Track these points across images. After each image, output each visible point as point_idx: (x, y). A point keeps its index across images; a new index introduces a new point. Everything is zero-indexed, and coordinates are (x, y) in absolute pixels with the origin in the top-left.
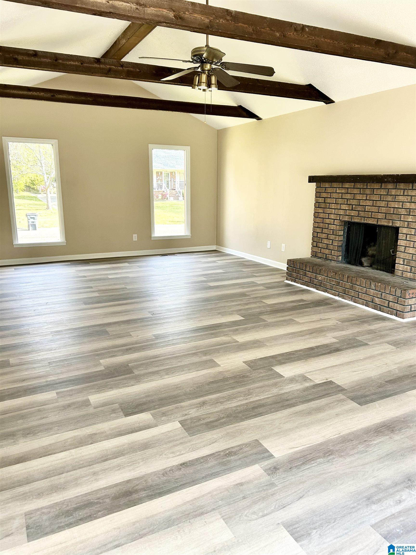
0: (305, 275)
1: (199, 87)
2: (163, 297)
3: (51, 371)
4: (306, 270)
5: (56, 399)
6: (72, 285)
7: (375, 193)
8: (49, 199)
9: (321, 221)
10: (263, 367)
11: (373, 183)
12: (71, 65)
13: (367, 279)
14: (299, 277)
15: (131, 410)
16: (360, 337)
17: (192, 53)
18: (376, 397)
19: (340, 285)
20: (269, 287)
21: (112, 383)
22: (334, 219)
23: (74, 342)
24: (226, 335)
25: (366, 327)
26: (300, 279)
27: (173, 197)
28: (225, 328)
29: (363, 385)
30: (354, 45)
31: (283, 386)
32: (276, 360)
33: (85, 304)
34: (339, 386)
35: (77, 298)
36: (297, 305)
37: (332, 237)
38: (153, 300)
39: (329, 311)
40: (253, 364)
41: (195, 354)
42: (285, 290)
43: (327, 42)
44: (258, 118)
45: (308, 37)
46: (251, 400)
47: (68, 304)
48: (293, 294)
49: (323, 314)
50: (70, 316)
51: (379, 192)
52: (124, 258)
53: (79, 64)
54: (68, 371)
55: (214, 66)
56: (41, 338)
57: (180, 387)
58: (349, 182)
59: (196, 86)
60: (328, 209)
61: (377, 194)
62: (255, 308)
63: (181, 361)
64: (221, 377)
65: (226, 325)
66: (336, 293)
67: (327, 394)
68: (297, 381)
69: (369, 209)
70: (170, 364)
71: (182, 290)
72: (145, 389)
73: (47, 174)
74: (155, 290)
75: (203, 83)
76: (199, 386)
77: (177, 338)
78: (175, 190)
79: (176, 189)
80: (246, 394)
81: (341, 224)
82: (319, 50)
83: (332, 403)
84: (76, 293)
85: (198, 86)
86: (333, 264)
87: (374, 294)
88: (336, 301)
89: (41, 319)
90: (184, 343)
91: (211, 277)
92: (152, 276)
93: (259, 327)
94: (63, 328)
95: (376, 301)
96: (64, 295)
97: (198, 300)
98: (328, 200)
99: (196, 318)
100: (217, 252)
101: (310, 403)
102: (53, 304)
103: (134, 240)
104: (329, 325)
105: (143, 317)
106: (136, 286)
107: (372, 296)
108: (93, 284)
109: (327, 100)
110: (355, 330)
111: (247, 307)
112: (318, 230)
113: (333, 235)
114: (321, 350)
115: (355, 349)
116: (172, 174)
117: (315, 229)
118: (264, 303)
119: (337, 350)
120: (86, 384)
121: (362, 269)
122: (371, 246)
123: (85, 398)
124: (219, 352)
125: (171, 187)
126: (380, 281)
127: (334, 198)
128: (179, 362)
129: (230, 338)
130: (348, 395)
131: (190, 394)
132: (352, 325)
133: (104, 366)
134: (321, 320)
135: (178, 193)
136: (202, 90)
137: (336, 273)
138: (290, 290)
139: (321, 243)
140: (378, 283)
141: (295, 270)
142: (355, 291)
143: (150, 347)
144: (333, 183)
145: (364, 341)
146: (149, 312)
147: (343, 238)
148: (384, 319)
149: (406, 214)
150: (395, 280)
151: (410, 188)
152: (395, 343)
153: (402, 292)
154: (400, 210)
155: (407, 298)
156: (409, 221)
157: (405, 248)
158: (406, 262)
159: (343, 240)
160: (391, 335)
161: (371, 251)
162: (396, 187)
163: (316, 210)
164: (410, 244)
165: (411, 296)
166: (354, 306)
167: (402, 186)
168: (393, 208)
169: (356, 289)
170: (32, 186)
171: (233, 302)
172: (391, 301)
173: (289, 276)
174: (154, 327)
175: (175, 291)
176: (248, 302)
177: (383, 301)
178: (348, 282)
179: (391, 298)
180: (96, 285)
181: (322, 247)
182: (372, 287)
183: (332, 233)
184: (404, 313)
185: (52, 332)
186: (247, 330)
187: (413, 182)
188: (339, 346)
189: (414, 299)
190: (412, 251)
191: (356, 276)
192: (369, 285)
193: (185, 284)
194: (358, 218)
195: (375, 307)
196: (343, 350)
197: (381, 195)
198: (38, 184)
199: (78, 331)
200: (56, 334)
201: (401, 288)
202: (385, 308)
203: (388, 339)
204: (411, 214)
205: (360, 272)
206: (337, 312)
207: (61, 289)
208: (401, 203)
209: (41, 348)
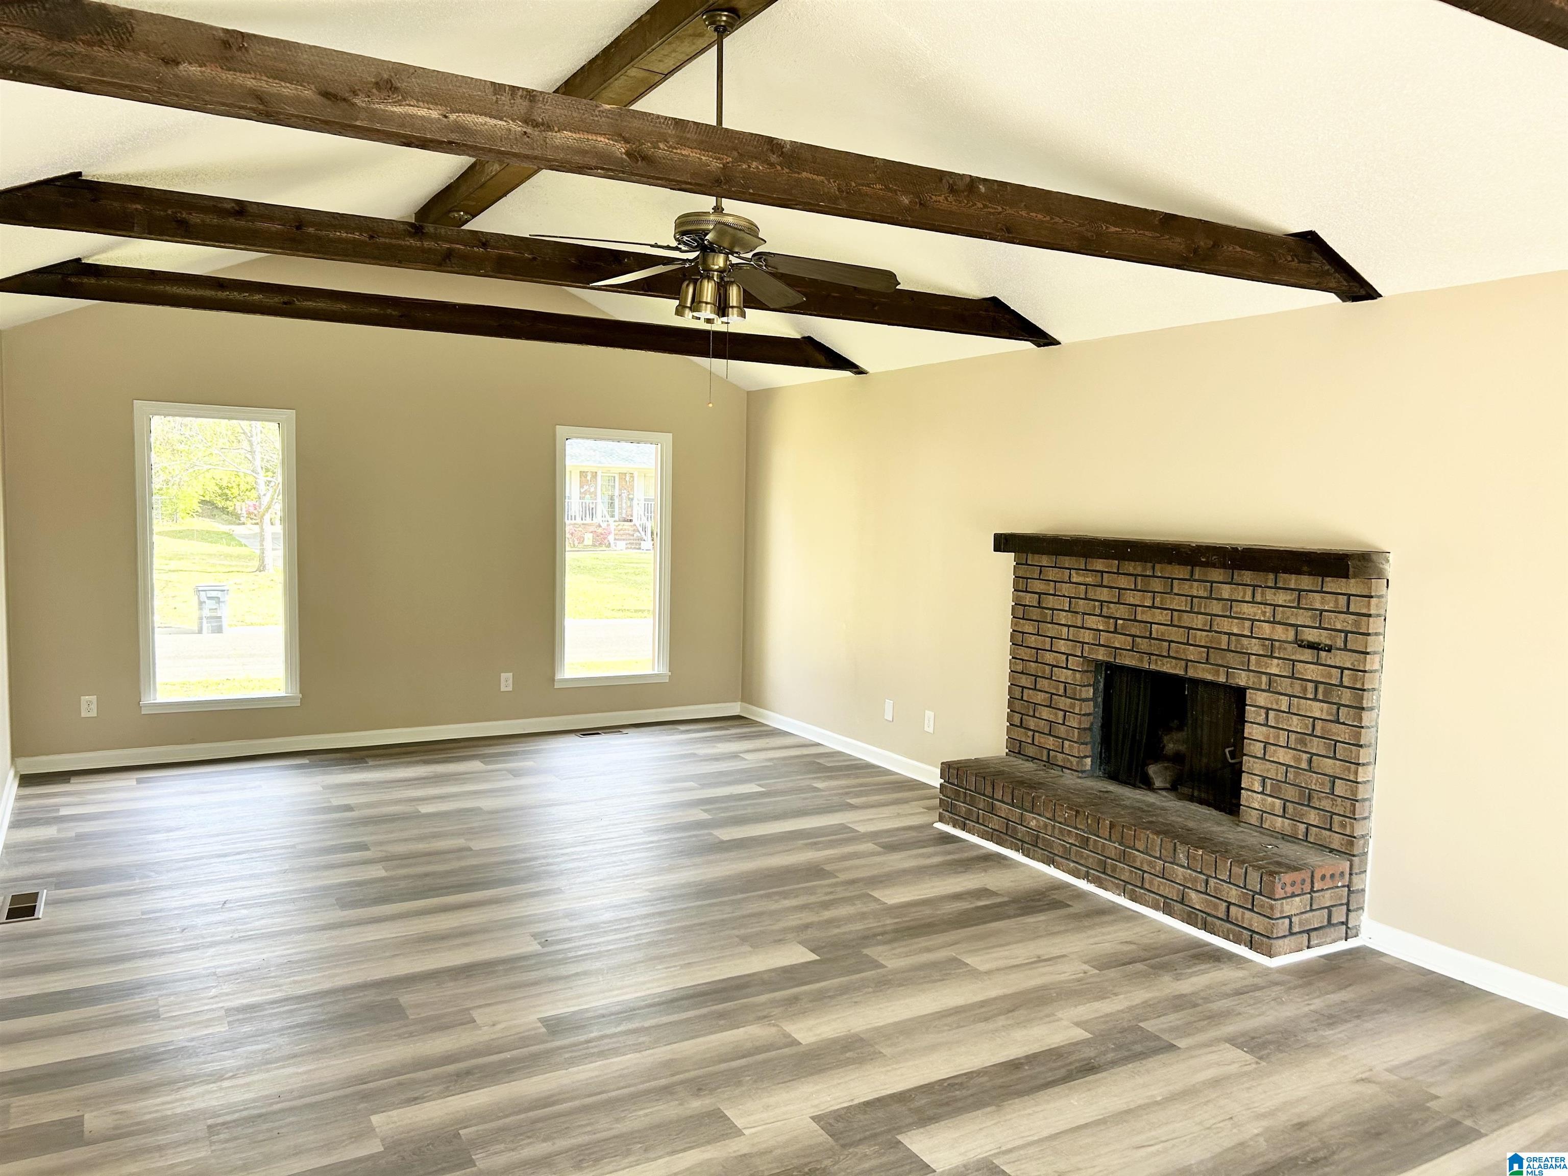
0: (992, 810)
1: (696, 314)
2: (578, 881)
3: (213, 1160)
4: (992, 798)
6: (307, 839)
7: (1175, 591)
8: (267, 542)
9: (1031, 656)
10: (870, 1137)
11: (1170, 563)
12: (340, 240)
13: (1165, 833)
14: (975, 816)
16: (1152, 1022)
17: (677, 226)
19: (1091, 847)
20: (891, 843)
22: (1068, 655)
23: (297, 1049)
24: (765, 1017)
25: (1169, 986)
26: (978, 823)
27: (625, 542)
28: (761, 993)
30: (1107, 228)
32: (909, 1110)
33: (344, 904)
35: (320, 883)
36: (972, 909)
37: (1064, 703)
38: (547, 892)
39: (1063, 928)
40: (841, 1125)
41: (667, 1090)
42: (935, 856)
43: (1034, 220)
44: (857, 370)
45: (985, 206)
47: (290, 907)
48: (960, 869)
49: (1042, 942)
50: (291, 951)
51: (1186, 588)
52: (471, 743)
53: (365, 237)
55: (734, 260)
56: (193, 1034)
58: (1107, 556)
59: (687, 311)
60: (1050, 625)
61: (1181, 592)
62: (849, 919)
63: (624, 1119)
65: (764, 983)
66: (1079, 870)
69: (1163, 634)
70: (590, 1128)
71: (637, 855)
74: (557, 856)
75: (707, 303)
77: (614, 1030)
78: (631, 521)
79: (634, 519)
81: (1085, 668)
82: (1013, 238)
84: (318, 868)
85: (691, 309)
86: (1069, 779)
87: (1185, 878)
88: (1081, 895)
89: (201, 962)
90: (638, 1048)
91: (726, 809)
92: (550, 805)
93: (860, 989)
94: (268, 993)
95: (1191, 899)
96: (282, 872)
97: (683, 891)
98: (1050, 602)
99: (674, 955)
100: (742, 722)
102: (245, 907)
103: (503, 689)
104: (1063, 977)
105: (517, 952)
106: (499, 843)
107: (1181, 885)
108: (372, 834)
109: (1041, 338)
110: (1139, 995)
111: (827, 914)
112: (1025, 681)
113: (1066, 696)
114: (1043, 1069)
115: (1137, 1064)
116: (625, 479)
117: (1014, 678)
118: (876, 900)
119: (1089, 1069)
121: (1150, 798)
122: (1169, 730)
124: (740, 1084)
125: (621, 513)
126: (1203, 842)
127: (1064, 596)
128: (618, 1120)
129: (773, 1030)
132: (1129, 977)
133: (383, 1140)
134: (1040, 960)
135: (640, 529)
136: (702, 320)
137: (1077, 812)
138: (949, 857)
139: (1034, 716)
140: (1197, 848)
141: (962, 795)
142: (1132, 867)
144: (1060, 557)
145: (1166, 1037)
146: (534, 936)
147: (1095, 707)
148: (1217, 957)
149: (1261, 652)
150: (1242, 836)
151: (1270, 584)
152: (1252, 1044)
153: (1264, 879)
154: (1245, 641)
155: (1277, 897)
156: (1271, 674)
157: (1265, 747)
158: (1269, 788)
159: (1095, 712)
160: (1240, 1014)
161: (1172, 744)
162: (1232, 579)
163: (1016, 625)
164: (1278, 737)
165: (1289, 889)
166: (1131, 913)
167: (1247, 576)
168: (1225, 633)
169: (1134, 861)
170: (221, 503)
171: (785, 898)
172: (1233, 902)
173: (947, 811)
174: (546, 989)
175: (615, 859)
176: (831, 897)
177: (1211, 901)
178: (1113, 839)
179: (1233, 894)
180: (381, 837)
181: (1036, 729)
182: (1180, 858)
183: (1061, 692)
184: (1272, 941)
185: (228, 1011)
186: (826, 1001)
187: (1275, 571)
188: (1092, 1054)
189: (1297, 899)
190: (1283, 756)
191: (1132, 822)
192: (1172, 851)
193: (645, 832)
194: (1133, 656)
195: (1190, 919)
196: (1105, 1070)
197: (1193, 597)
198: (239, 498)
199: (313, 1007)
200: (241, 1017)
201: (1260, 867)
202: (1218, 922)
203: (1231, 1028)
204: (1276, 655)
205: (1146, 808)
206: (1084, 935)
207: (274, 852)
208: (1248, 624)
209: (188, 1071)
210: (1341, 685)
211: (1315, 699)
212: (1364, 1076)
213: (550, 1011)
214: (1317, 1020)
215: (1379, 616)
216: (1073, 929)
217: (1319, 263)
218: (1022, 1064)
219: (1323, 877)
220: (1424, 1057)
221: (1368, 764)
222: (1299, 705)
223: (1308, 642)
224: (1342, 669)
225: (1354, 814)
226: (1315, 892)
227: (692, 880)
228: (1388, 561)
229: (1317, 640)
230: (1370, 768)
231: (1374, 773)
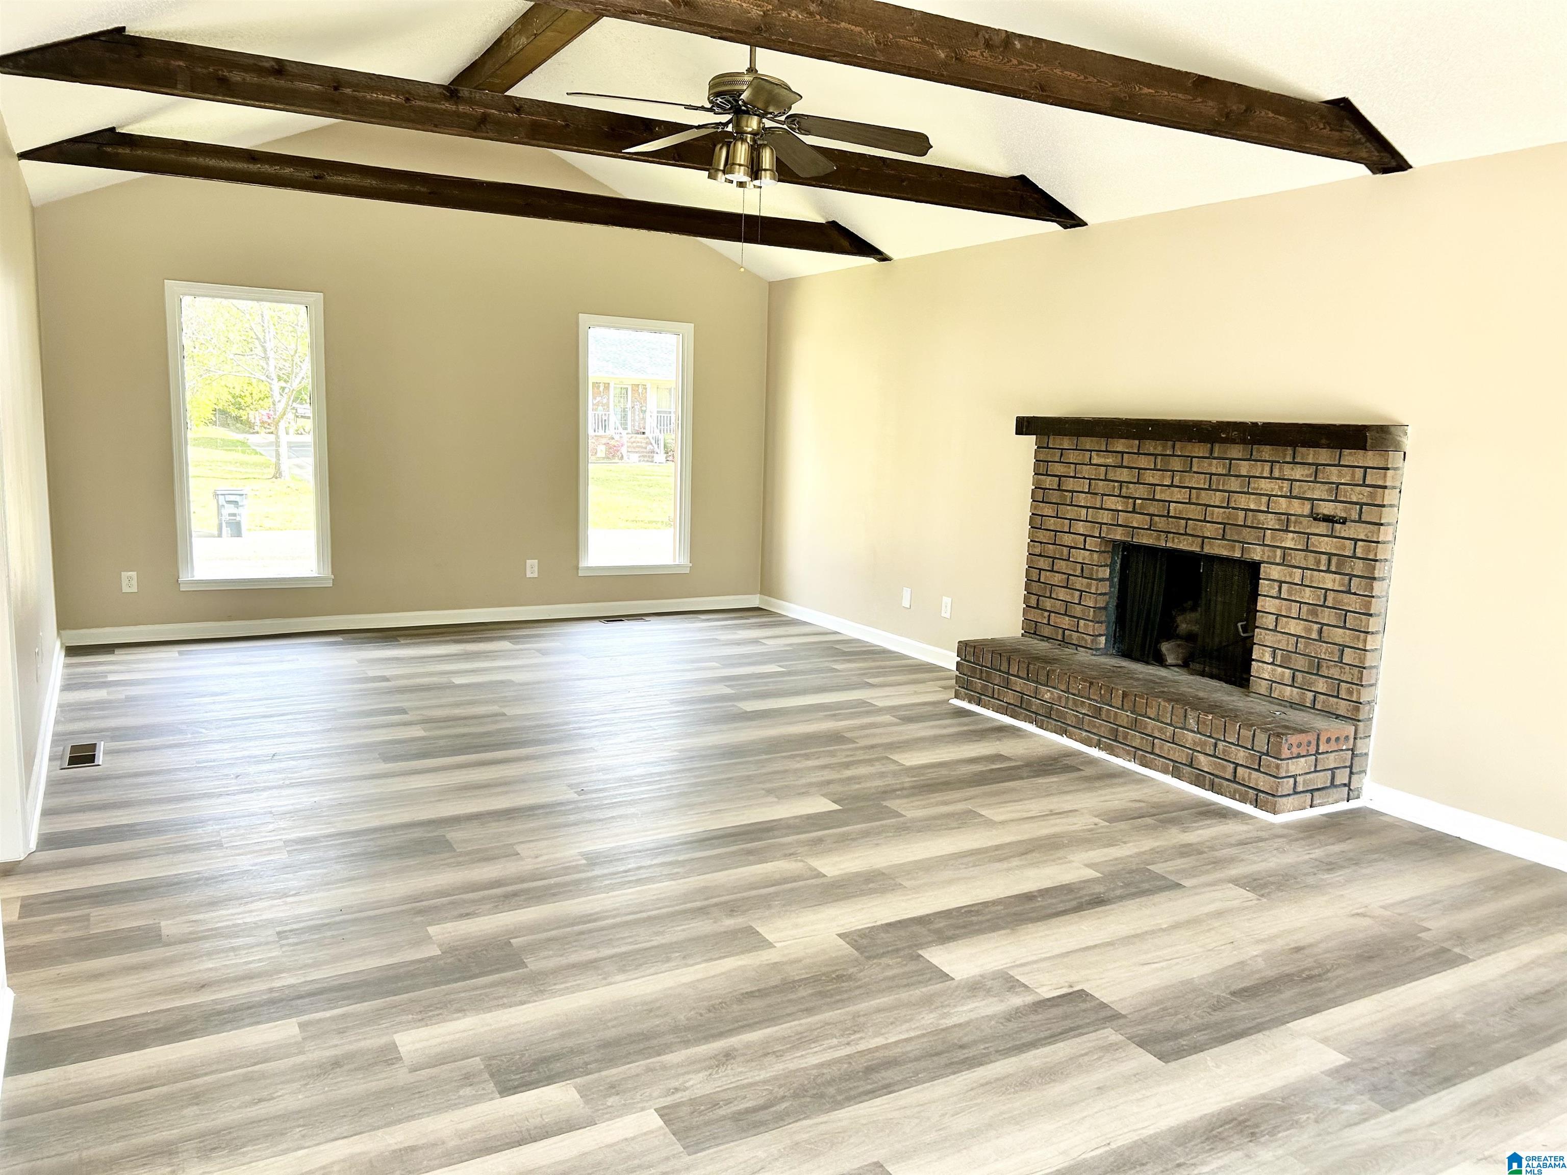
0: (1007, 685)
1: (729, 177)
2: (610, 742)
3: (284, 959)
4: (1008, 673)
5: (296, 1043)
6: (347, 704)
7: (1195, 469)
8: (283, 450)
9: (1050, 538)
10: (893, 951)
11: (1190, 440)
12: (378, 102)
13: (1177, 701)
14: (990, 691)
15: (518, 1076)
16: (1160, 865)
17: (712, 86)
18: (1207, 1037)
19: (1104, 717)
20: (909, 716)
21: (463, 995)
22: (1086, 536)
23: (353, 873)
24: (792, 854)
25: (1176, 837)
26: (993, 698)
27: (638, 455)
28: (787, 835)
29: (1169, 1004)
30: (1140, 89)
31: (949, 1005)
32: (929, 930)
33: (386, 759)
34: (1103, 1006)
35: (362, 741)
36: (986, 771)
37: (1079, 583)
38: (581, 751)
39: (1074, 788)
40: (865, 942)
41: (702, 911)
42: (952, 727)
43: (1068, 78)
44: (882, 257)
45: (1021, 63)
46: (862, 1046)
47: (336, 760)
48: (975, 738)
49: (1055, 799)
50: (341, 796)
51: (1205, 466)
52: (498, 627)
53: (401, 100)
54: (335, 959)
55: (768, 124)
56: (257, 861)
57: (659, 1008)
58: (1128, 436)
59: (720, 174)
60: (1069, 508)
61: (1200, 470)
62: (869, 777)
63: (662, 933)
64: (775, 980)
65: (789, 827)
66: (1091, 739)
67: (1072, 1029)
68: (989, 991)
69: (1181, 512)
70: (631, 940)
71: (665, 722)
72: (558, 1015)
73: (279, 380)
74: (589, 722)
75: (740, 165)
76: (713, 1006)
77: (649, 863)
78: (644, 433)
79: (647, 431)
80: (847, 1029)
81: (1103, 549)
82: (1046, 96)
83: (1086, 1054)
84: (360, 729)
85: (724, 172)
86: (1083, 656)
87: (1195, 743)
88: (1092, 761)
89: (257, 803)
90: (673, 877)
91: (747, 686)
92: (579, 679)
93: (879, 832)
94: (321, 829)
95: (1200, 762)
96: (324, 731)
97: (710, 752)
98: (1070, 484)
99: (704, 803)
100: (764, 613)
101: (1024, 1055)
102: (291, 759)
103: (529, 575)
104: (1074, 828)
105: (554, 799)
106: (532, 710)
107: (1190, 749)
108: (408, 701)
109: (1068, 219)
110: (1146, 844)
111: (848, 773)
112: (1043, 563)
113: (1082, 577)
114: (1054, 901)
115: (1143, 899)
116: (639, 391)
117: (1032, 560)
118: (895, 762)
119: (1098, 901)
120: (388, 999)
121: (1163, 672)
122: (1183, 611)
123: (383, 1040)
124: (769, 907)
125: (633, 426)
126: (1213, 708)
127: (1084, 478)
128: (657, 934)
129: (800, 864)
130: (1129, 1030)
131: (687, 1029)
132: (1137, 829)
133: (440, 946)
134: (1052, 813)
135: (653, 442)
137: (1091, 683)
138: (965, 728)
139: (1050, 597)
140: (1207, 713)
141: (978, 672)
142: (1143, 733)
143: (571, 891)
144: (1082, 439)
145: (1172, 877)
146: (570, 786)
147: (1110, 587)
148: (1223, 814)
149: (1277, 527)
150: (1250, 705)
151: (1288, 459)
152: (1255, 884)
153: (1272, 740)
154: (1261, 517)
155: (1283, 757)
156: (1285, 548)
157: (1277, 619)
158: (1279, 658)
159: (1111, 592)
160: (1243, 860)
161: (1184, 624)
162: (1251, 455)
163: (1035, 508)
164: (1290, 609)
165: (1295, 750)
166: (1140, 777)
167: (1267, 452)
168: (1242, 509)
169: (1145, 728)
170: (234, 412)
171: (808, 759)
172: (1241, 763)
173: (963, 688)
174: (584, 829)
175: (644, 725)
176: (851, 759)
177: (1219, 763)
178: (1125, 708)
179: (1241, 756)
180: (417, 704)
181: (1053, 610)
182: (1190, 724)
183: (1078, 573)
184: (1276, 799)
185: (287, 843)
186: (847, 842)
187: (1294, 444)
188: (1102, 890)
189: (1303, 760)
190: (1295, 627)
191: (1145, 691)
192: (1183, 718)
193: (672, 703)
194: (1152, 535)
195: (1198, 781)
196: (1114, 903)
197: (1211, 474)
198: (252, 407)
199: (363, 840)
200: (299, 847)
201: (1268, 730)
202: (1225, 783)
203: (1235, 871)
204: (1292, 529)
205: (1158, 681)
206: (1095, 794)
207: (317, 714)
208: (1264, 499)
209: (253, 890)
210: (1354, 556)
211: (1328, 571)
212: (1359, 911)
213: (591, 847)
214: (1317, 866)
215: (1394, 488)
216: (1084, 789)
217: (1351, 132)
218: (1035, 896)
219: (1328, 740)
220: (1417, 898)
221: (1377, 632)
222: (1312, 576)
223: (1324, 515)
224: (1356, 541)
225: (1361, 681)
226: (1320, 754)
227: (717, 743)
228: (1406, 434)
229: (1332, 513)
230: (1379, 636)
231: (1382, 642)
